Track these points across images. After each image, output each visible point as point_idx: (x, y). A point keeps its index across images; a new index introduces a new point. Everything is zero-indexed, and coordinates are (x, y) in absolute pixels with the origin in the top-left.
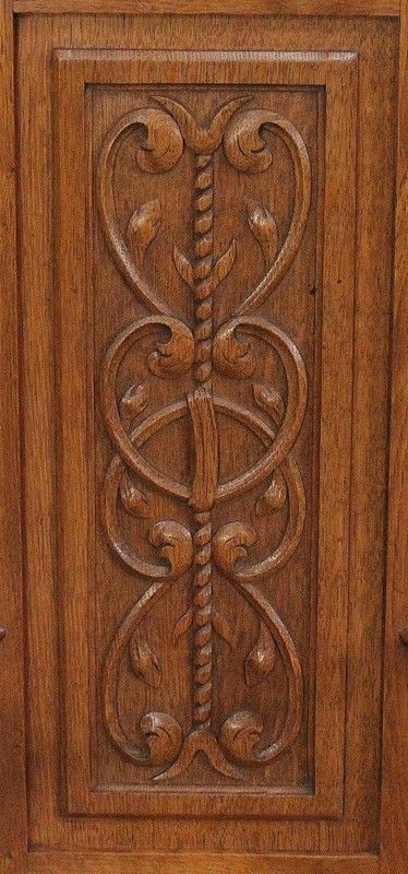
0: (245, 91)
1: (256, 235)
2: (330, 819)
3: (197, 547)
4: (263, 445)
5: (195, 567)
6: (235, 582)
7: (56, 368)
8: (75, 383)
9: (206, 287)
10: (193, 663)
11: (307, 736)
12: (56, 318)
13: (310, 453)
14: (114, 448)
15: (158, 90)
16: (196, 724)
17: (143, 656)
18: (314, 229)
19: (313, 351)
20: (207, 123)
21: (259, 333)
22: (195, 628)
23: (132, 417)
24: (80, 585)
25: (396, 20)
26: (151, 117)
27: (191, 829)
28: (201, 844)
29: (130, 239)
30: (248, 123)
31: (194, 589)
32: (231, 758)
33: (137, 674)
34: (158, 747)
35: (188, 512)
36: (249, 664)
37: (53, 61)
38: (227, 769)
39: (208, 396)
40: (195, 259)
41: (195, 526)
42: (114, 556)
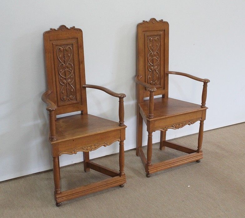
0: (67, 45)
1: (69, 56)
2: (78, 103)
3: (66, 82)
4: (71, 73)
5: (66, 84)
6: (69, 84)
7: (55, 69)
8: (56, 70)
9: (66, 61)
10: (67, 92)
11: (76, 96)
12: (54, 65)
13: (74, 73)
14: (60, 75)
15: (61, 45)
16: (68, 97)
17: (63, 92)
18: (73, 55)
19: (74, 65)
20: (64, 48)
21: (70, 64)
22: (67, 89)
23: (61, 72)
24: (58, 86)
25: (78, 38)
26: (61, 48)
27: (68, 106)
28: (68, 107)
29: (60, 58)
30: (68, 47)
31: (66, 86)
32: (71, 99)
33: (63, 93)
34: (65, 99)
35: (65, 79)
36: (71, 91)
37: (53, 44)
38: (70, 100)
39: (67, 69)
40: (64, 58)
41: (66, 80)
42: (60, 84)
